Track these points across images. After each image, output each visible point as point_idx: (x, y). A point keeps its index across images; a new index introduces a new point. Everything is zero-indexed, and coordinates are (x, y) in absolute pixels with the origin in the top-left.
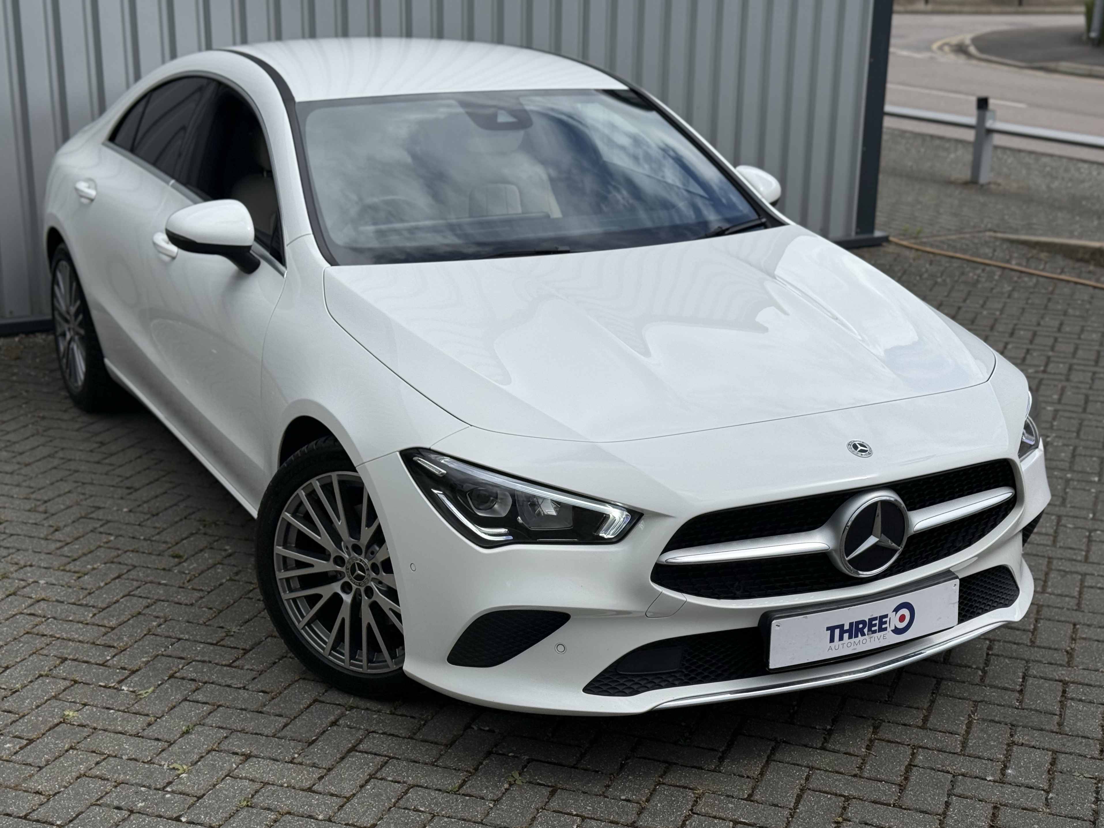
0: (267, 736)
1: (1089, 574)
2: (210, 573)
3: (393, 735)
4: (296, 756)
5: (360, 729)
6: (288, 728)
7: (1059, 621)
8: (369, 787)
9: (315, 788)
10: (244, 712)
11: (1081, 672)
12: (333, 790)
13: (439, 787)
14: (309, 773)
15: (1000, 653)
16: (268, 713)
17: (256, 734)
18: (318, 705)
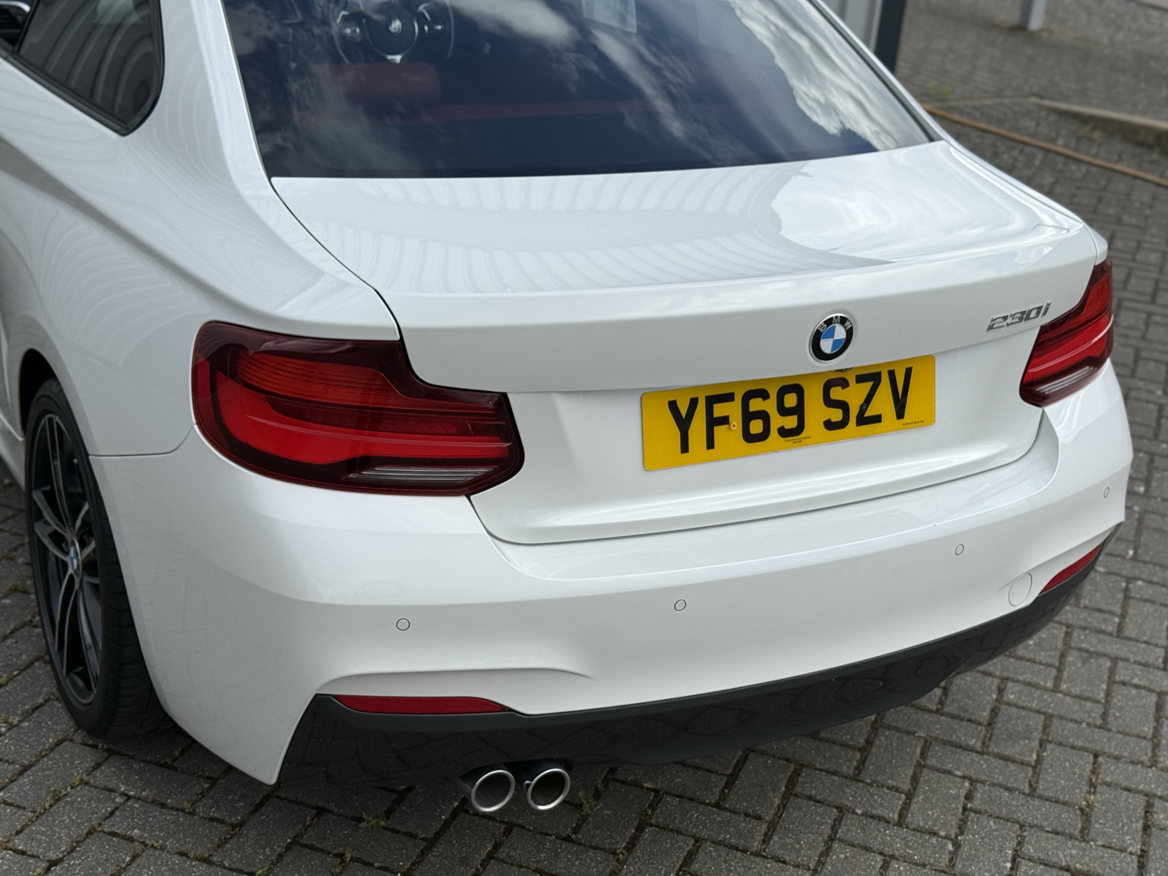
1: (1121, 659)
7: (1073, 747)
11: (1100, 852)
15: (983, 807)
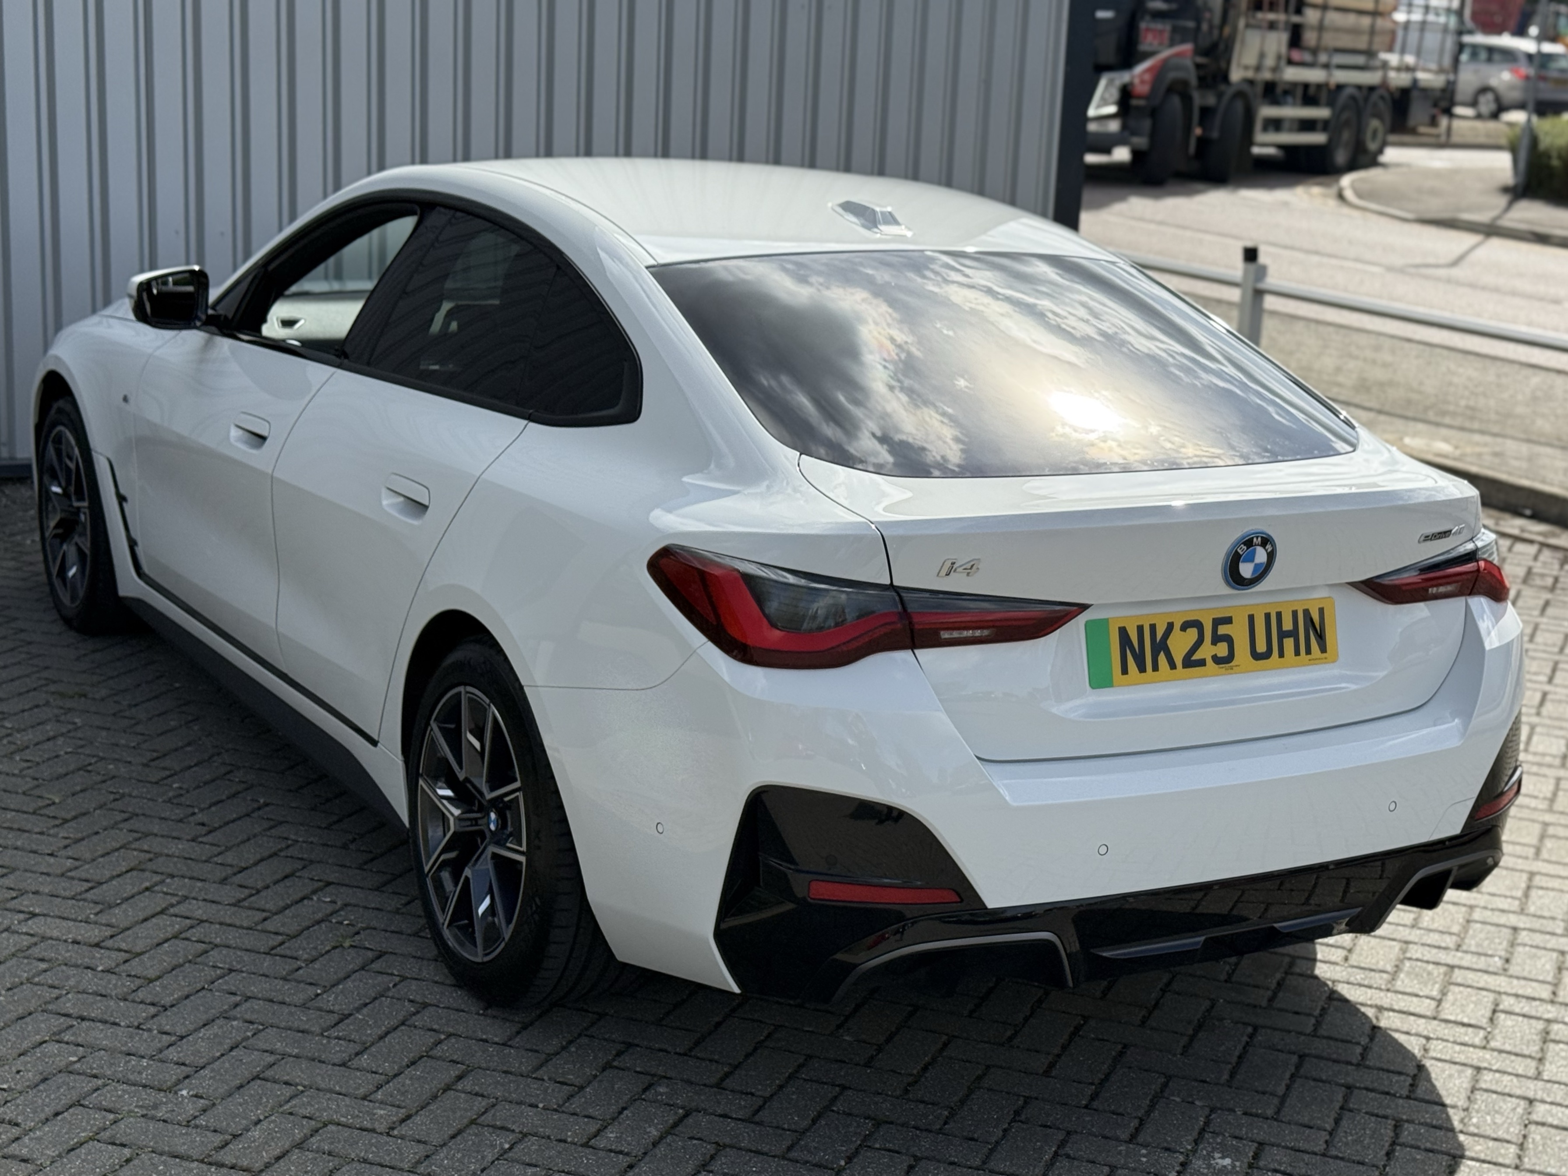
0: (64, 898)
2: (46, 746)
3: (213, 902)
4: (92, 916)
5: (177, 895)
6: (92, 892)
8: (166, 945)
9: (103, 944)
10: (44, 876)
12: (123, 946)
13: (249, 948)
14: (100, 931)
16: (73, 878)
17: (52, 896)
18: (135, 873)
